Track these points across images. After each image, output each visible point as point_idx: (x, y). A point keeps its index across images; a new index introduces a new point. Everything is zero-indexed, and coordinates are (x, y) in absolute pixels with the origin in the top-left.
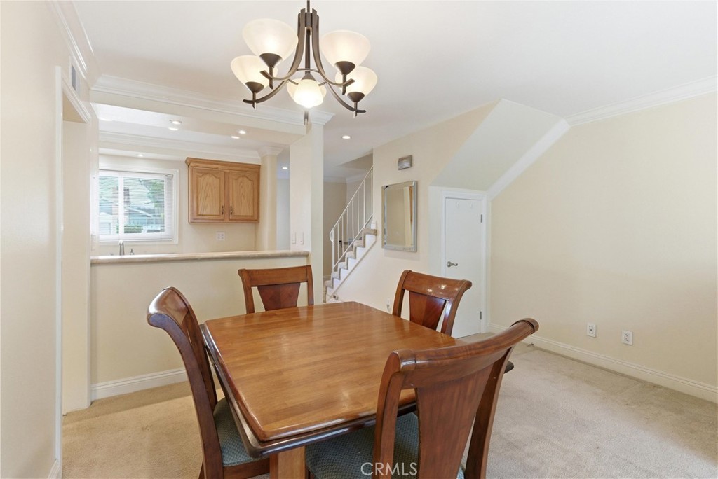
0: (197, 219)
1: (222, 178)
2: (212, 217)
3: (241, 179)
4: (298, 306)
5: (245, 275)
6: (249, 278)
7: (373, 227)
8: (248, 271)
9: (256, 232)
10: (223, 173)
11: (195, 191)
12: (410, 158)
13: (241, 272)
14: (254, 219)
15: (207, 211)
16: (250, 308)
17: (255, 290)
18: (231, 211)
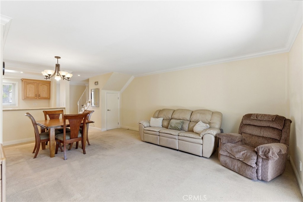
0: (26, 98)
1: (36, 85)
2: (32, 98)
3: (43, 85)
4: (59, 118)
5: (45, 112)
6: (46, 113)
7: (89, 100)
8: (46, 111)
9: (49, 102)
10: (36, 83)
11: (25, 90)
12: (98, 82)
13: (43, 111)
14: (48, 98)
15: (30, 96)
16: (46, 119)
17: (47, 116)
18: (39, 96)
